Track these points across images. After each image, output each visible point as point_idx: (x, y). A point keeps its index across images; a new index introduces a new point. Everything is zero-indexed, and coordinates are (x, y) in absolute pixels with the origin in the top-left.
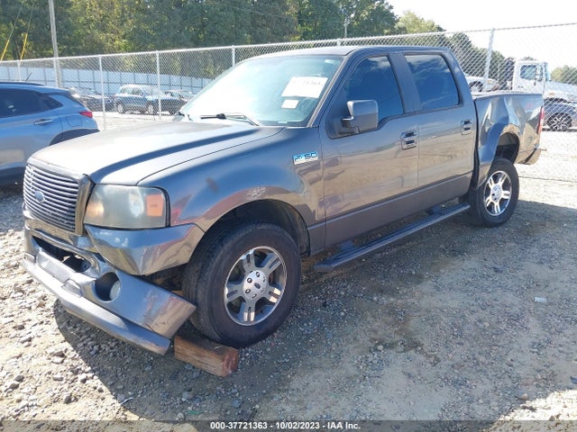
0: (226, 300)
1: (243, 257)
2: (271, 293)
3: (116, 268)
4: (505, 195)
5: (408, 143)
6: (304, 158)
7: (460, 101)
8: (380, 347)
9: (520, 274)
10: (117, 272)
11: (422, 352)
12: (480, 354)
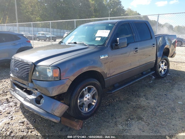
0: (79, 104)
1: (84, 90)
2: (93, 102)
3: (42, 94)
4: (165, 68)
5: (136, 51)
6: (103, 57)
7: (151, 38)
8: (129, 119)
9: (172, 94)
10: (43, 95)
11: (143, 121)
12: (163, 122)
